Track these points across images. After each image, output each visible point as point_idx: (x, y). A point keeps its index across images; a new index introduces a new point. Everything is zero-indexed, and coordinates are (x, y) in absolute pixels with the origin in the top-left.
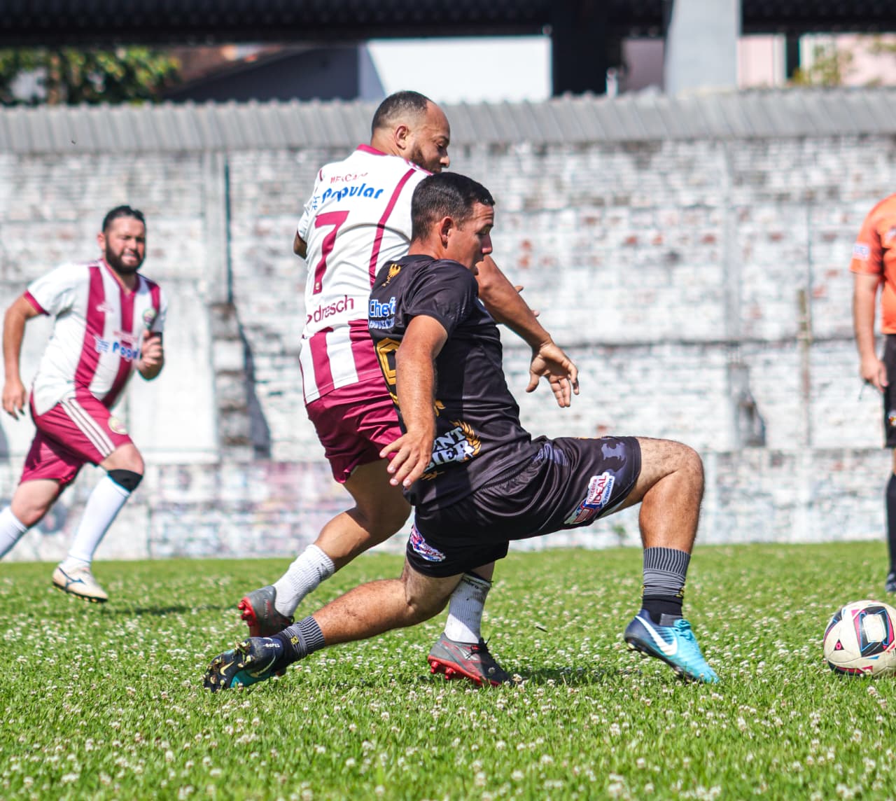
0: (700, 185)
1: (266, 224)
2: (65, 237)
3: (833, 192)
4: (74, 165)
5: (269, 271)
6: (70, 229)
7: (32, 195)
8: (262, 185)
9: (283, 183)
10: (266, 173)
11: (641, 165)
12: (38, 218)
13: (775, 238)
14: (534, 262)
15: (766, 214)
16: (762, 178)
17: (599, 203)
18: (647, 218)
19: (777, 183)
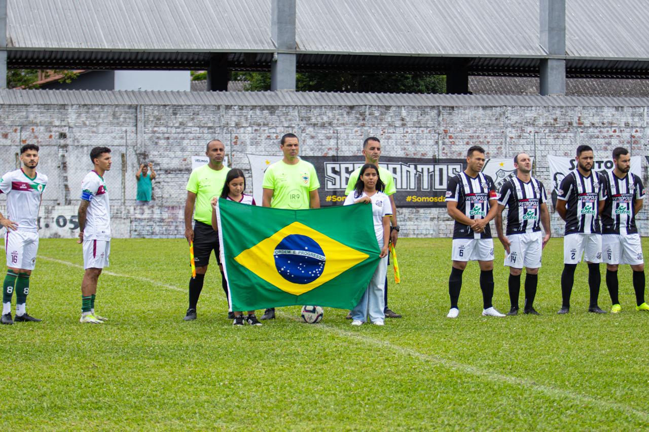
0: (290, 120)
1: (156, 129)
2: (93, 132)
3: (330, 124)
4: (96, 109)
5: (156, 143)
6: (95, 129)
7: (83, 118)
8: (155, 117)
9: (161, 116)
10: (156, 113)
11: (272, 113)
12: (85, 124)
13: (312, 137)
14: (239, 143)
15: (310, 130)
16: (309, 118)
17: (259, 125)
18: (274, 130)
19: (313, 120)
